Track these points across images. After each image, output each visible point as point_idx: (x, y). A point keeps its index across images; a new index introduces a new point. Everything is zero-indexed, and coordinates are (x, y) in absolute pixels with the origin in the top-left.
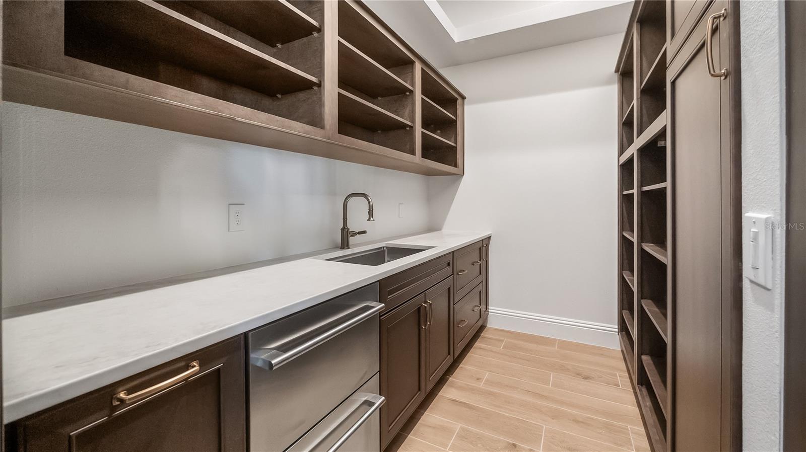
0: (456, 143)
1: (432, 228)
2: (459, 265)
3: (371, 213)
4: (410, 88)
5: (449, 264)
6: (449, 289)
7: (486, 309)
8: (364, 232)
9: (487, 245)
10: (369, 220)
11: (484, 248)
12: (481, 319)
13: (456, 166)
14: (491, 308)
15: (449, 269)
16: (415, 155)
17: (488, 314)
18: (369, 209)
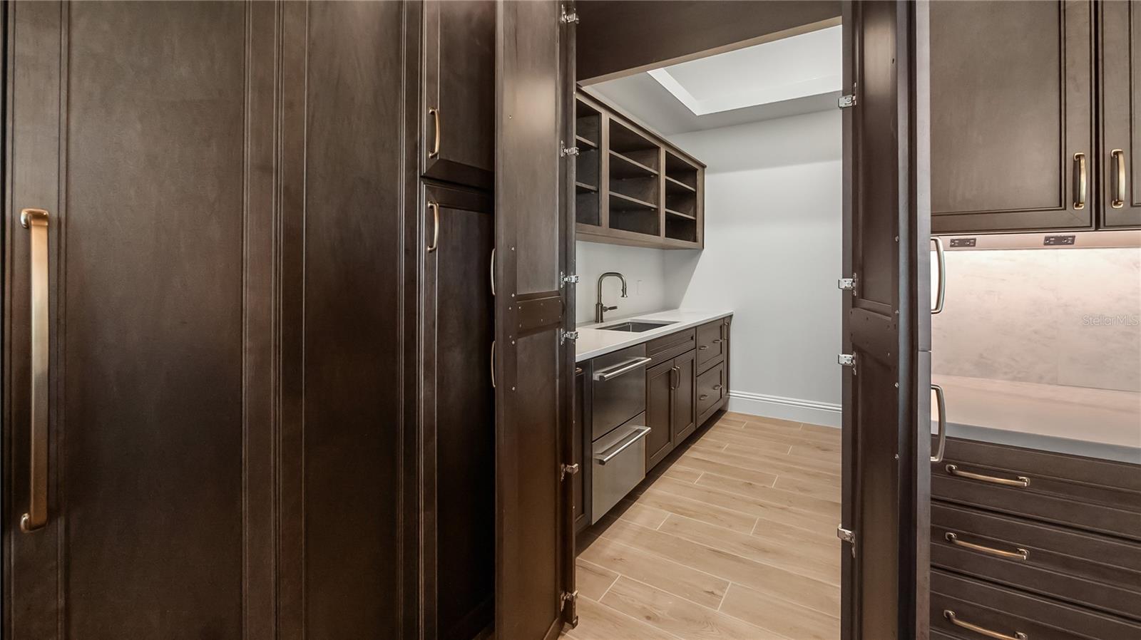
0: (695, 216)
1: (669, 306)
2: (701, 341)
3: (624, 290)
4: (656, 172)
5: (692, 338)
6: (692, 361)
7: (727, 392)
8: (615, 308)
9: (729, 324)
10: (623, 296)
11: (725, 327)
12: (722, 400)
13: (695, 240)
14: (733, 392)
15: (693, 342)
16: (660, 236)
17: (729, 398)
18: (623, 287)
